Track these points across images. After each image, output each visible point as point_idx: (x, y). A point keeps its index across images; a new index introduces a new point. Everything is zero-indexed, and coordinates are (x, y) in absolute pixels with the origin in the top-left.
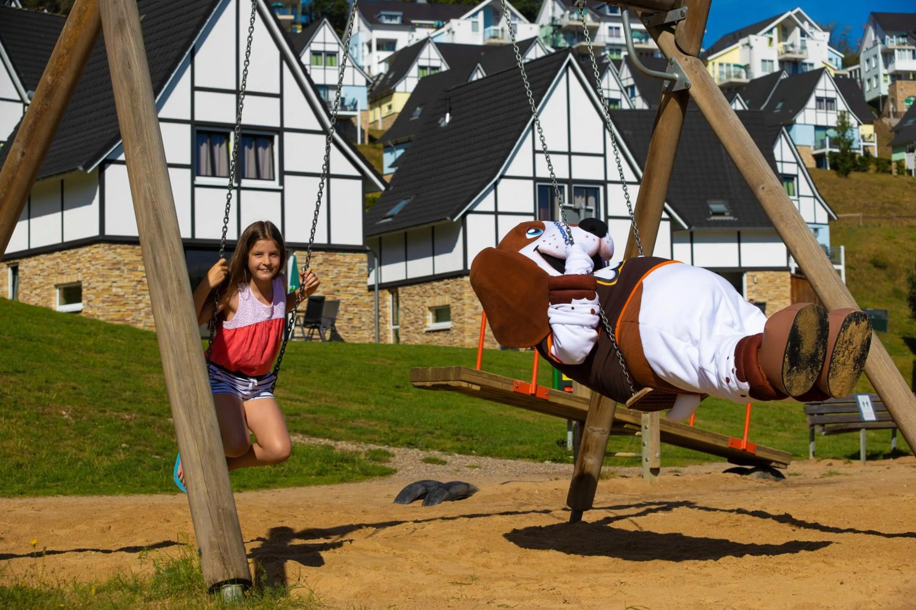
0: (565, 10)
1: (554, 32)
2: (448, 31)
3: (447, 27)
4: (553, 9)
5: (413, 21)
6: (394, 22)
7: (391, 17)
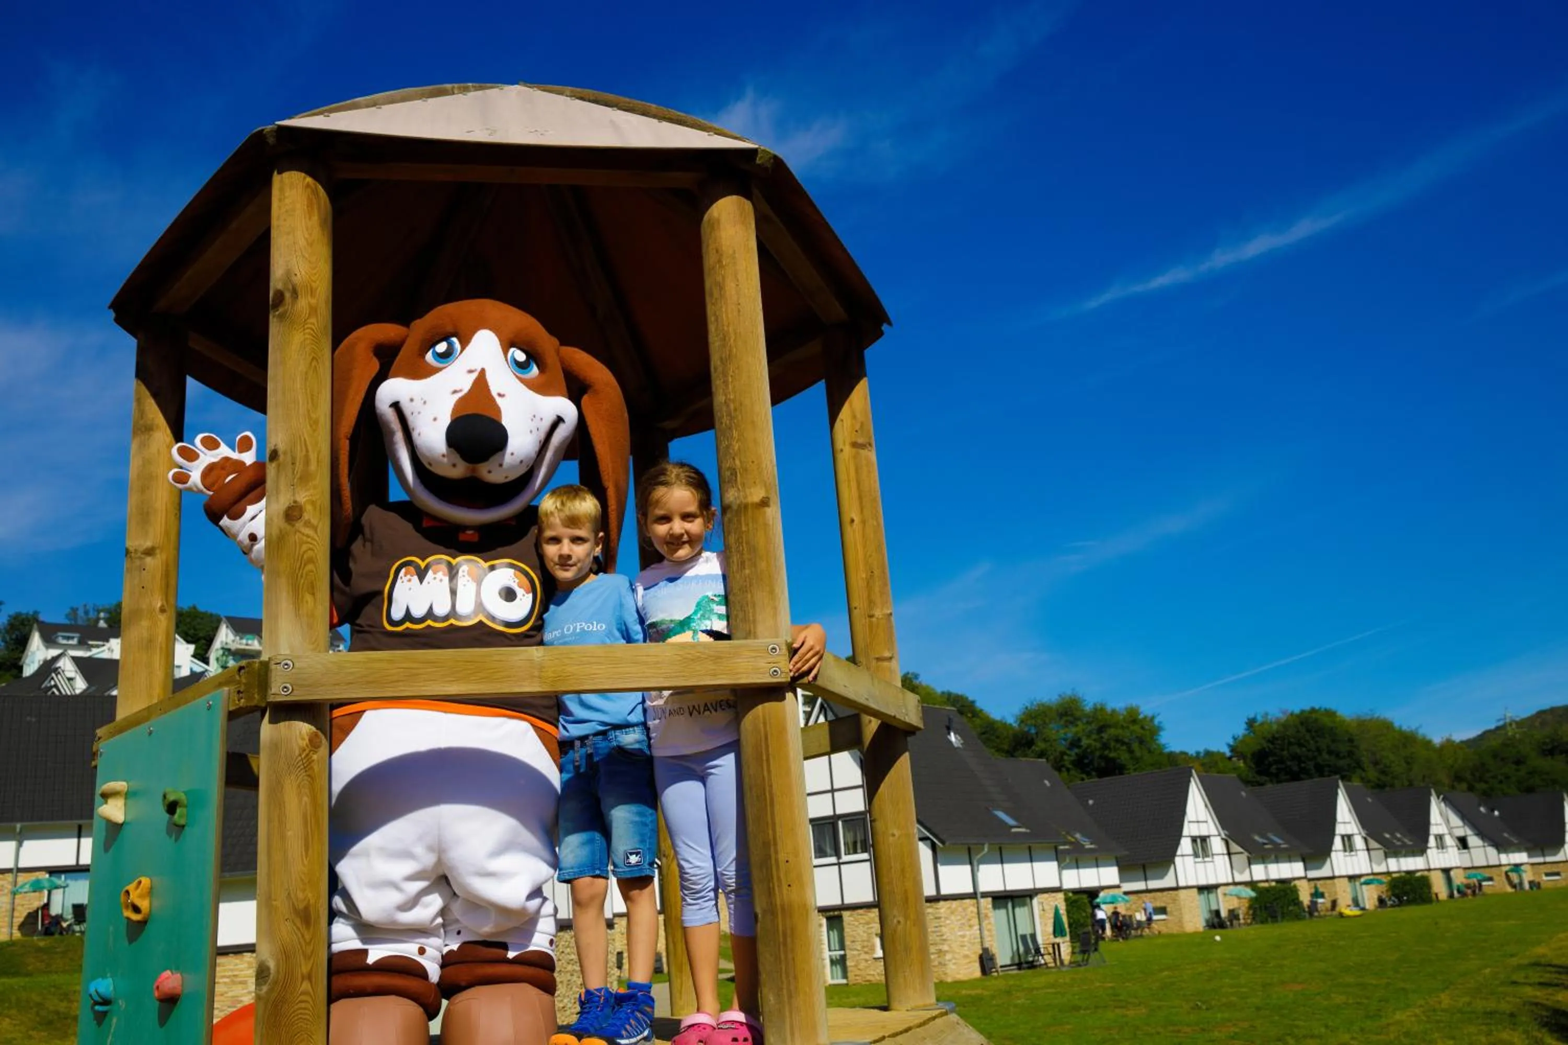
0: (235, 636)
1: (223, 654)
2: (109, 649)
3: (108, 645)
4: (227, 635)
5: (91, 643)
6: (71, 642)
7: (68, 638)
